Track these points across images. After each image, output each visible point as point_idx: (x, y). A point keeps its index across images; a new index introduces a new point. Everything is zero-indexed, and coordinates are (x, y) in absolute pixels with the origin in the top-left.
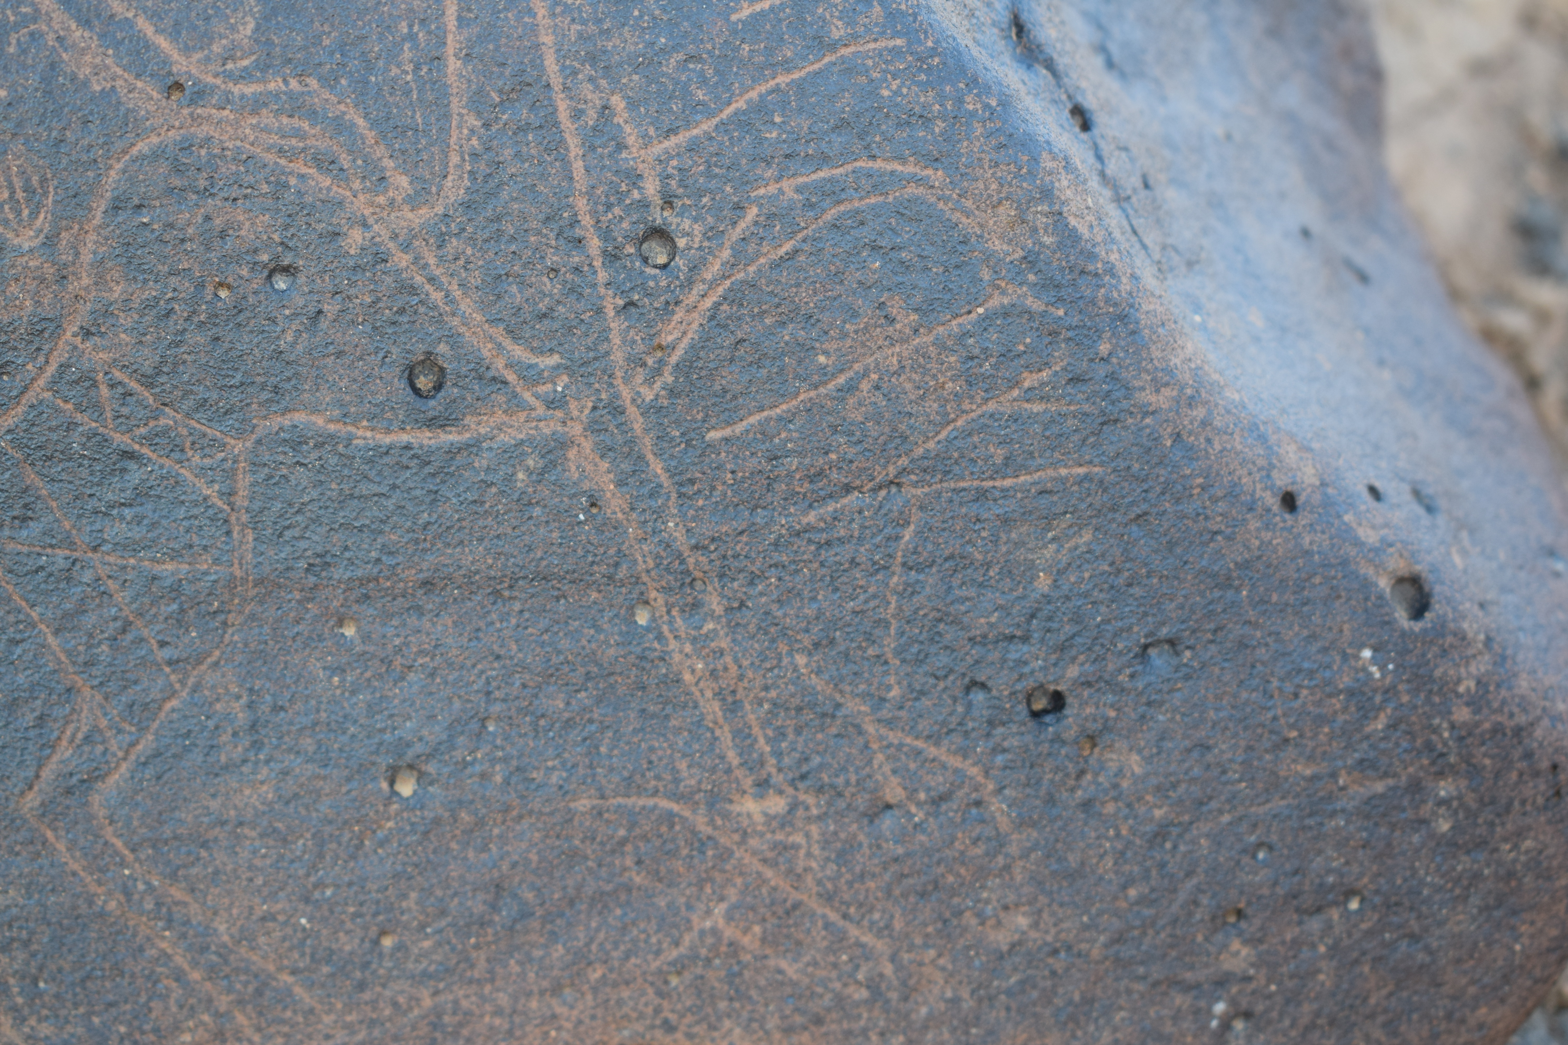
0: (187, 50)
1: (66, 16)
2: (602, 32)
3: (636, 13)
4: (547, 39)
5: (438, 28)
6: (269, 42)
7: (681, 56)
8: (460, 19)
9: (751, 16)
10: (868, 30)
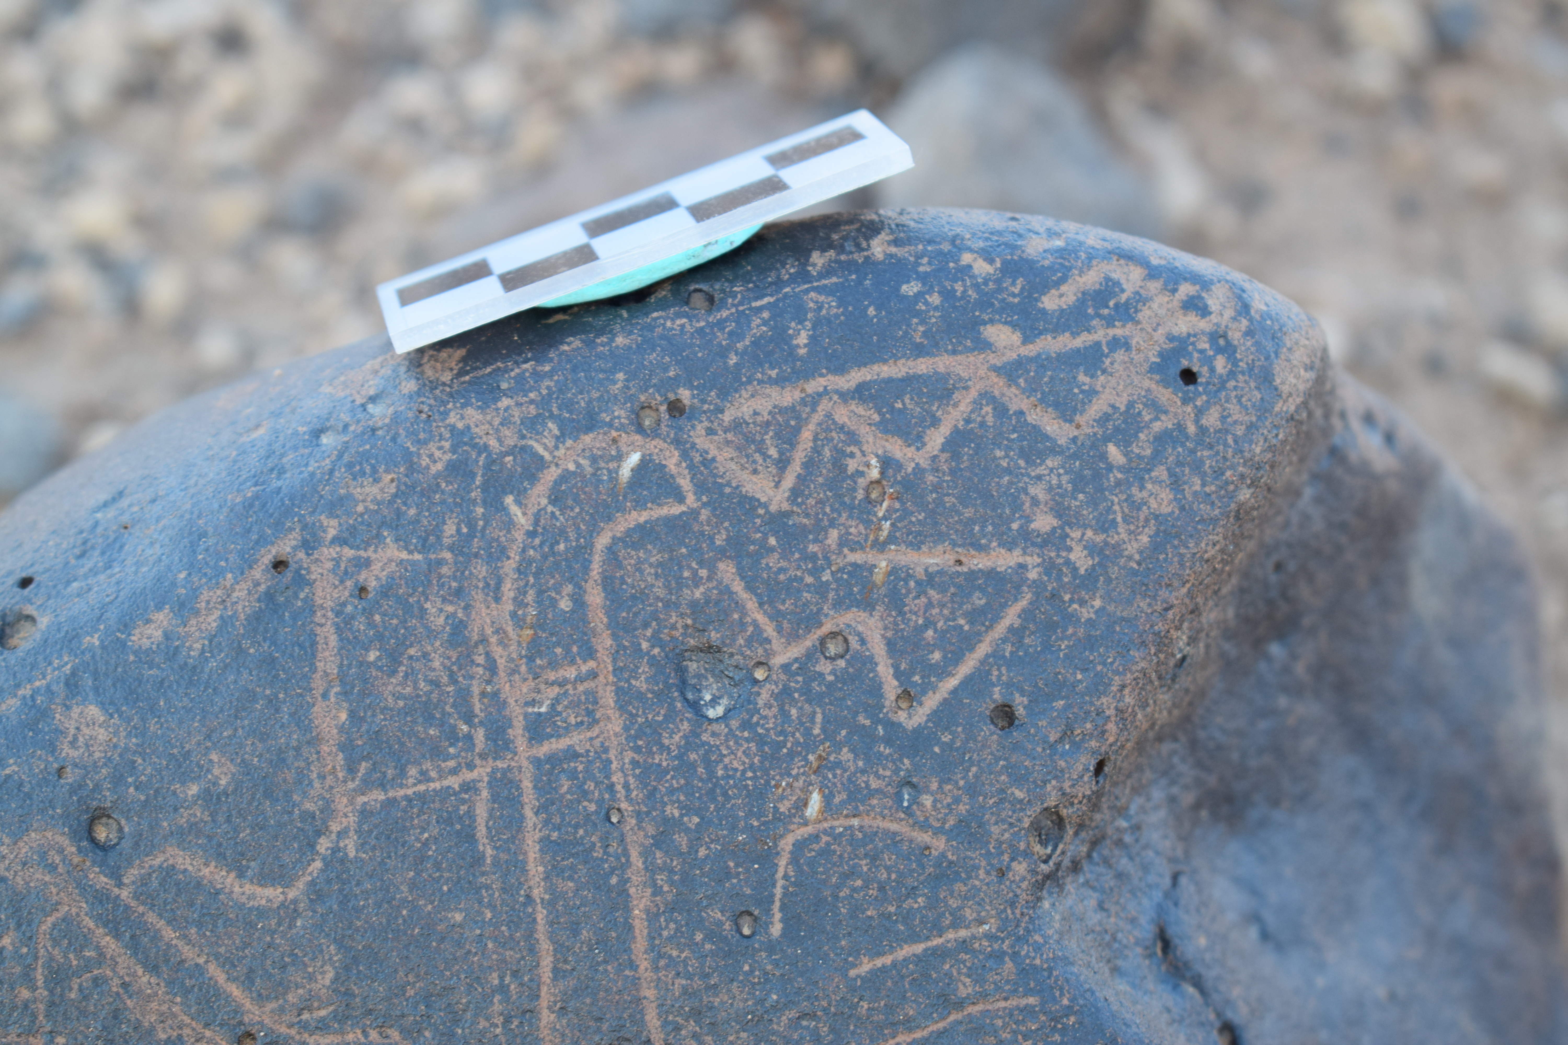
0: (261, 999)
1: (133, 960)
2: (709, 988)
3: (746, 968)
4: (649, 993)
5: (531, 980)
6: (348, 993)
7: (793, 1014)
8: (555, 970)
9: (871, 972)
10: (998, 988)
